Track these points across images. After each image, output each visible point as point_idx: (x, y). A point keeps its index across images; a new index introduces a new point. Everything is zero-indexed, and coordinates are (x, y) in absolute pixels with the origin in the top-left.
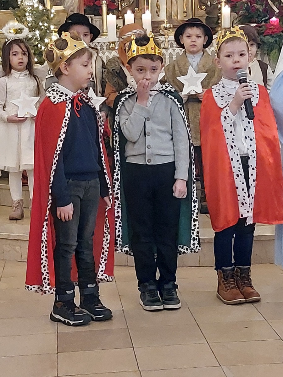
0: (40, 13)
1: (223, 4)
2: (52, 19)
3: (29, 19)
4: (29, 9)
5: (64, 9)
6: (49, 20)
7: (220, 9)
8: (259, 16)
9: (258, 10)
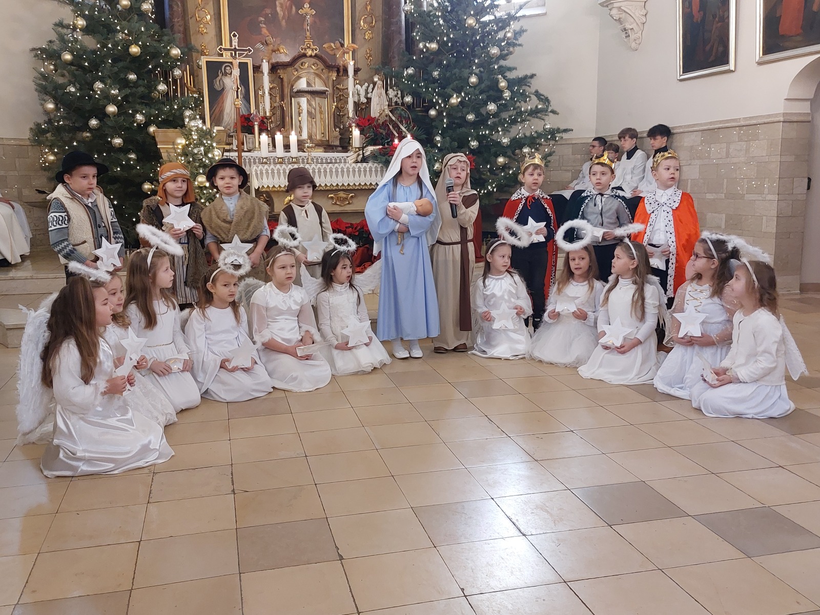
0: (204, 132)
1: (354, 128)
2: (214, 137)
3: (195, 137)
4: (194, 129)
5: (223, 129)
6: (212, 138)
7: (351, 132)
8: (383, 138)
9: (382, 134)
